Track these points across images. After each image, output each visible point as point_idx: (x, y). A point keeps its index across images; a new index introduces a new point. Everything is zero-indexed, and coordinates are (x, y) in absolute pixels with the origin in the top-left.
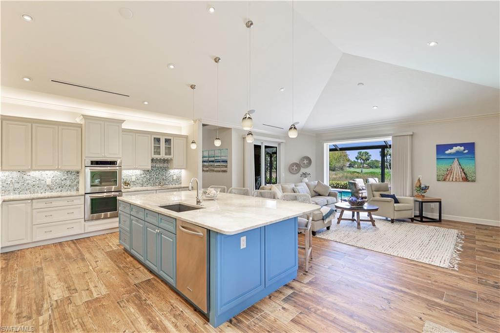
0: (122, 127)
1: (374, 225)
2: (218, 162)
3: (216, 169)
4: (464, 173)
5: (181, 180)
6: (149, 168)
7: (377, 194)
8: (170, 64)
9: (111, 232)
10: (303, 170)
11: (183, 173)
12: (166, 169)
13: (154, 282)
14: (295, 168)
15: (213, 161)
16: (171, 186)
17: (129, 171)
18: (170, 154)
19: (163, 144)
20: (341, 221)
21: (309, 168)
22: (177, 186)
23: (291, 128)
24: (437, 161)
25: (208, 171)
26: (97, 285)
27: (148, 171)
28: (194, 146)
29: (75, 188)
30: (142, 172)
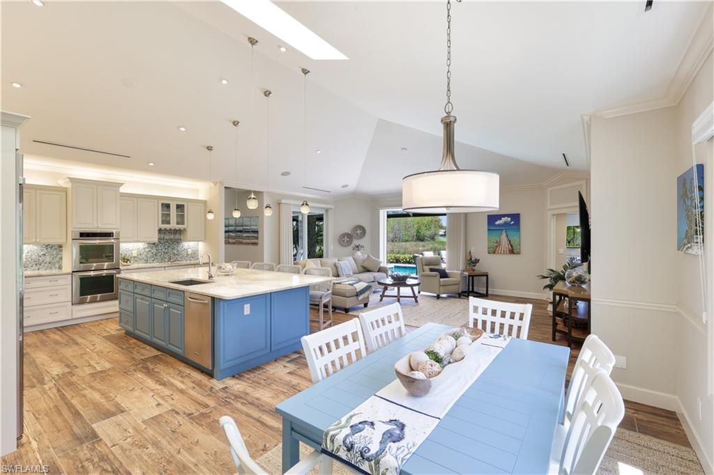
0: (121, 191)
1: (416, 301)
2: (247, 232)
3: (244, 241)
4: (511, 245)
5: (198, 255)
6: (156, 240)
7: (427, 268)
8: (180, 127)
9: (107, 317)
10: (356, 242)
11: (201, 247)
12: (178, 241)
13: (162, 357)
14: (347, 239)
15: (241, 231)
16: (184, 262)
17: (129, 244)
18: (183, 224)
19: (173, 212)
20: (384, 298)
21: (362, 240)
22: (192, 262)
23: (303, 204)
24: (488, 232)
25: (234, 243)
26: (99, 361)
27: (154, 244)
28: (210, 217)
29: (57, 265)
30: (146, 246)
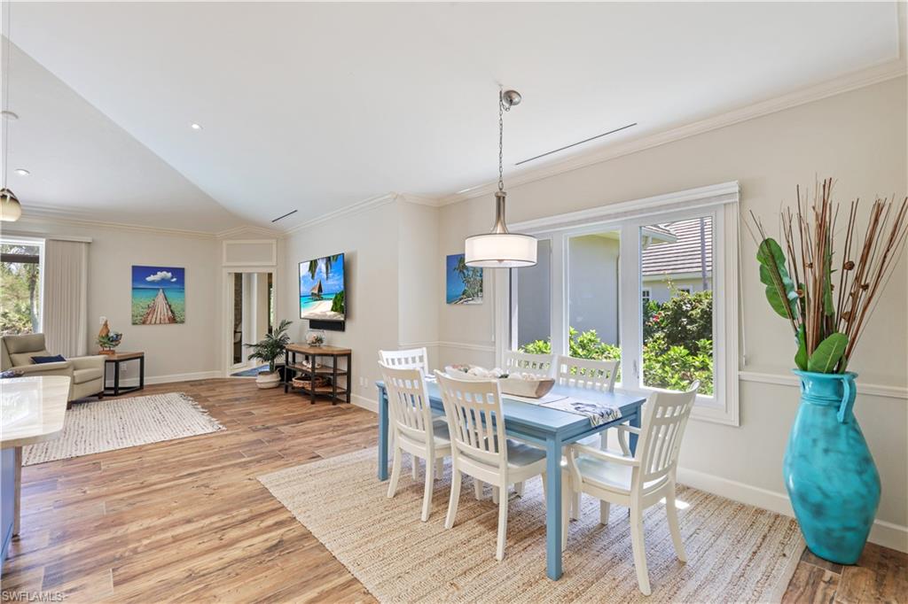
4: (172, 311)
24: (133, 292)
